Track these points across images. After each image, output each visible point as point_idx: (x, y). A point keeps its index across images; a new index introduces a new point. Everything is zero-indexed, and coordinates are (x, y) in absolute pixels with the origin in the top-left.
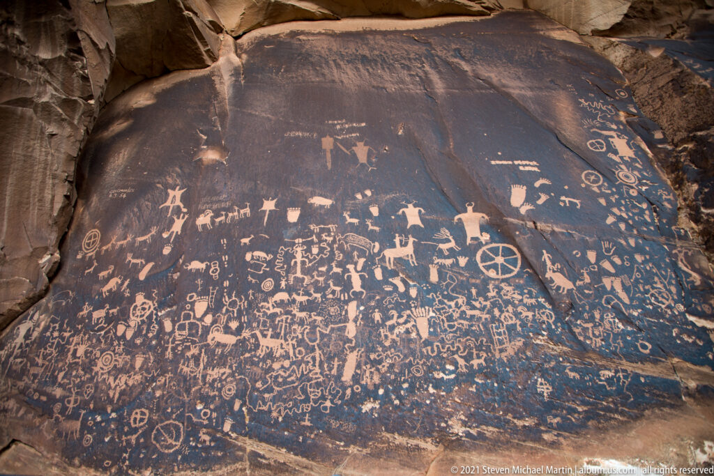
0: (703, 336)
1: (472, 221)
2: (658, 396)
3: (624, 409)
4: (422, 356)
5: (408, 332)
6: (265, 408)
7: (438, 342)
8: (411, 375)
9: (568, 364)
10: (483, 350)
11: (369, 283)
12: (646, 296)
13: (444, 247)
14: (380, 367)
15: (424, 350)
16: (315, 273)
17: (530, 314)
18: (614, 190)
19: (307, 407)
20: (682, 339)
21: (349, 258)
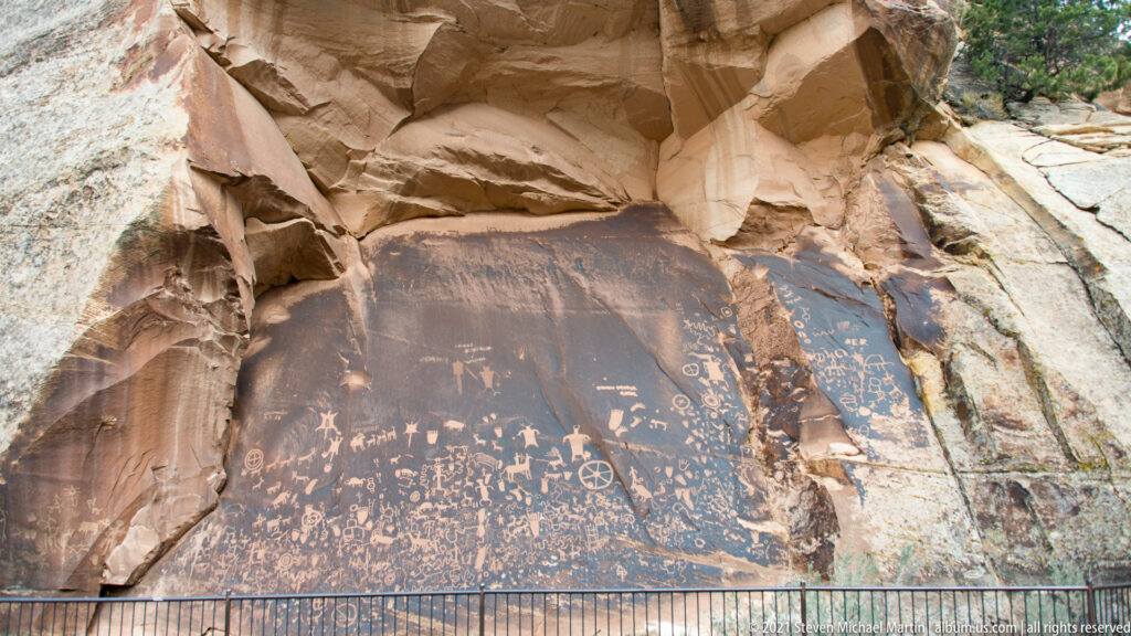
1: (577, 441)
4: (534, 549)
5: (523, 532)
7: (546, 539)
9: (642, 555)
10: (579, 545)
11: (494, 494)
12: (708, 504)
13: (553, 463)
14: (503, 558)
15: (535, 545)
16: (452, 487)
17: (616, 518)
18: (698, 413)
21: (478, 474)
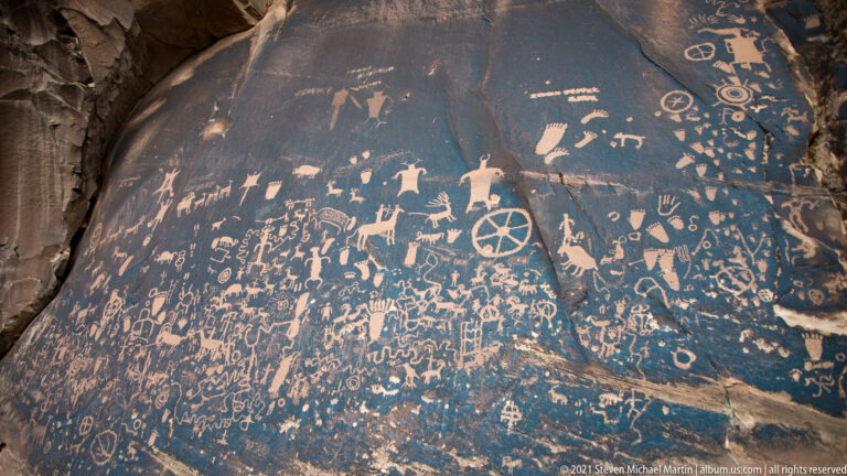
0: (794, 344)
2: (684, 438)
3: (623, 454)
4: (365, 363)
5: (356, 332)
6: (189, 421)
7: (388, 345)
8: (344, 388)
9: (557, 382)
10: (443, 358)
11: (331, 270)
12: (711, 277)
13: (434, 218)
14: (312, 376)
15: (369, 356)
16: (275, 260)
17: (522, 308)
18: (707, 115)
19: (227, 422)
20: (753, 348)
21: (317, 240)
